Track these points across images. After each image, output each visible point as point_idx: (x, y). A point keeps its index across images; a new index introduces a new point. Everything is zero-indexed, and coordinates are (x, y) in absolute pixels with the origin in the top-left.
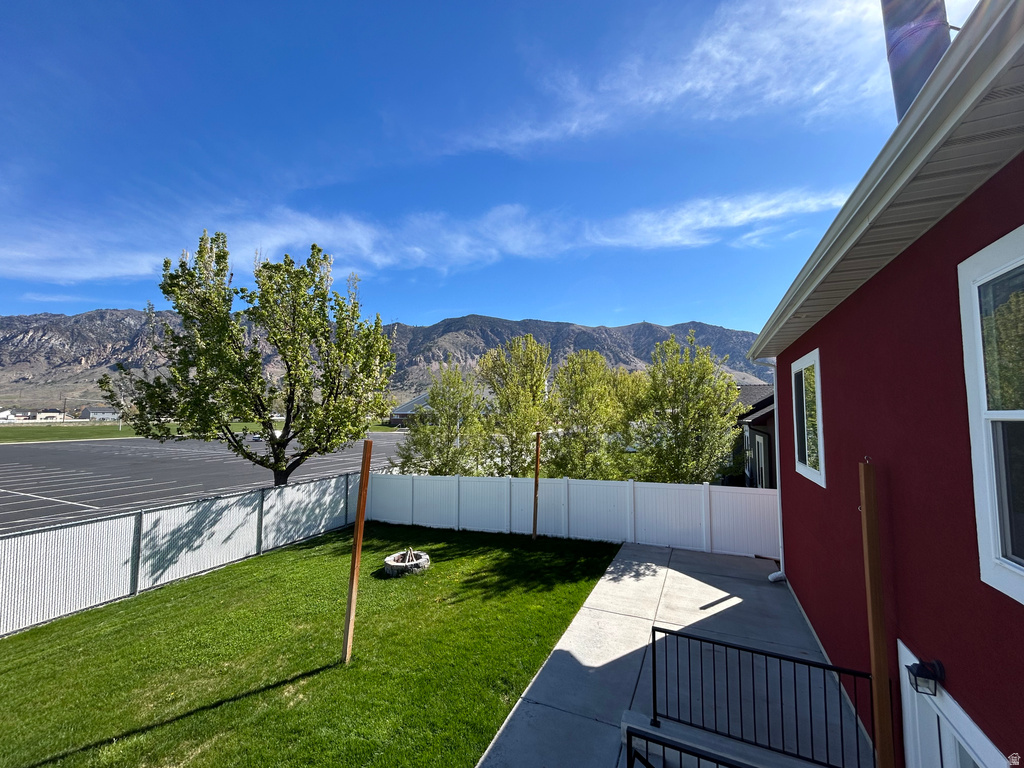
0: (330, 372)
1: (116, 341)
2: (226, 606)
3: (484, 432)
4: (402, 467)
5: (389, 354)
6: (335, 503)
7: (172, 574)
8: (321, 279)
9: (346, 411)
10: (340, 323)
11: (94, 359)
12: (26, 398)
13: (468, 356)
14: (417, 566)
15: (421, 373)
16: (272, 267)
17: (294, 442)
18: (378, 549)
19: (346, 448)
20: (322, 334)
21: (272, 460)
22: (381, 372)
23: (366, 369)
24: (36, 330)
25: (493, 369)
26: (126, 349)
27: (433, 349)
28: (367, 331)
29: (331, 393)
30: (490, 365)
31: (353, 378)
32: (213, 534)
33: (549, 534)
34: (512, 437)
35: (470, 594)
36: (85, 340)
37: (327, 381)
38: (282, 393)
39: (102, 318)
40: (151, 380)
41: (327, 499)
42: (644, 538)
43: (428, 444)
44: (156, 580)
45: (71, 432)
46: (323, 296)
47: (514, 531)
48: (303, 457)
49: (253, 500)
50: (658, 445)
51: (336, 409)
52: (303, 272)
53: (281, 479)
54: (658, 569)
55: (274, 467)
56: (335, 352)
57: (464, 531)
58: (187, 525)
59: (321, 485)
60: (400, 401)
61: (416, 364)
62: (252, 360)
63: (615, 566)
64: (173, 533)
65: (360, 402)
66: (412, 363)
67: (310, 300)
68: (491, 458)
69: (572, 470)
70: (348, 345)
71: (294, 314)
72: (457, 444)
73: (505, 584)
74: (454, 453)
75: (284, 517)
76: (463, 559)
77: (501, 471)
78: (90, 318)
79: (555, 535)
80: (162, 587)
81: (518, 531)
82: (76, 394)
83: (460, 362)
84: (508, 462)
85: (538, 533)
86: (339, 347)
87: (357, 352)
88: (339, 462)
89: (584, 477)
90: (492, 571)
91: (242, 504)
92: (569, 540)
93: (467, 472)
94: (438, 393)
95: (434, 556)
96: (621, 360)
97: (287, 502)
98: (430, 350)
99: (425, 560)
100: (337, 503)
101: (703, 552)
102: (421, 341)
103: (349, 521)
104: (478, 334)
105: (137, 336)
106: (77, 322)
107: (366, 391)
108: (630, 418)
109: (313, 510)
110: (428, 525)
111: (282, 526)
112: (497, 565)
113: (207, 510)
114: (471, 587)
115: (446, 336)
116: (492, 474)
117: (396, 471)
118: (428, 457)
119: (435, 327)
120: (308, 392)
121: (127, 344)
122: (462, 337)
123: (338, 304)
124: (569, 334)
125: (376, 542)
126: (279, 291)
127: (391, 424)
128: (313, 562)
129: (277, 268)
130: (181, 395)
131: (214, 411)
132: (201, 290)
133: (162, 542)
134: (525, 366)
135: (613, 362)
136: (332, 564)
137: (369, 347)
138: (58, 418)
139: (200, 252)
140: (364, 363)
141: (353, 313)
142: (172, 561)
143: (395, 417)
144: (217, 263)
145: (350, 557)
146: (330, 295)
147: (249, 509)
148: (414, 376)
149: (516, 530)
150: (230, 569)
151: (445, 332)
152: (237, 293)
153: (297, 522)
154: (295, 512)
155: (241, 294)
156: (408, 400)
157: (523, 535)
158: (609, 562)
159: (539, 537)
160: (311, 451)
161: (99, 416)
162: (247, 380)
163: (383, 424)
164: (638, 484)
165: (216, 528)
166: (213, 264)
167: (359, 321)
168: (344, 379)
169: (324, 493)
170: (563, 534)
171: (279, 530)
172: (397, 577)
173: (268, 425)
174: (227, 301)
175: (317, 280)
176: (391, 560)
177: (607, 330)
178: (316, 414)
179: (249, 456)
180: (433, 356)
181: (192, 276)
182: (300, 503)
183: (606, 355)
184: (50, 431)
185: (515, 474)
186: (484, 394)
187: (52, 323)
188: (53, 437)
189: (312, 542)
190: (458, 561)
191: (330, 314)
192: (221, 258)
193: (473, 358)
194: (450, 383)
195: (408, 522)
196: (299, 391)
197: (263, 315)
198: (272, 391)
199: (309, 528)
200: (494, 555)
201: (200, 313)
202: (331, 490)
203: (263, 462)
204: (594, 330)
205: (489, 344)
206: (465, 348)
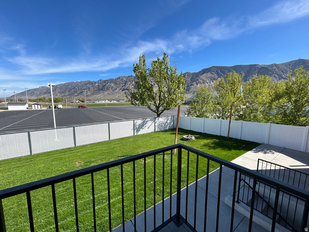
0: (169, 89)
1: (122, 84)
2: (150, 140)
3: (213, 106)
4: (188, 115)
5: (184, 83)
6: (170, 123)
7: (140, 133)
8: (167, 63)
9: (173, 99)
10: (171, 75)
11: (119, 88)
12: (109, 97)
13: (211, 81)
14: (191, 139)
15: (195, 88)
16: (155, 62)
17: (161, 107)
18: (181, 134)
19: (173, 109)
20: (167, 79)
21: (156, 111)
22: (182, 88)
23: (178, 87)
24: (109, 82)
25: (219, 85)
26: (124, 86)
27: (199, 80)
28: (179, 77)
29: (169, 94)
30: (218, 84)
31: (175, 90)
32: (146, 126)
33: (234, 137)
34: (223, 107)
35: (205, 147)
36: (117, 84)
37: (168, 91)
38: (158, 95)
39: (120, 79)
40: (133, 92)
41: (169, 121)
42: (272, 143)
43: (196, 109)
44: (137, 134)
45: (117, 105)
46: (167, 68)
47: (221, 135)
48: (163, 111)
49: (153, 120)
50: (285, 111)
51: (171, 98)
52: (162, 62)
53: (159, 115)
54: (275, 153)
55: (157, 113)
56: (170, 83)
57: (205, 133)
58: (141, 124)
59: (167, 118)
60: (188, 97)
61: (193, 85)
62: (151, 87)
63: (256, 149)
64: (139, 125)
65: (177, 97)
66: (192, 85)
67: (164, 69)
68: (216, 113)
69: (244, 118)
70: (173, 81)
71: (160, 74)
72: (204, 109)
73: (216, 147)
74: (203, 111)
75: (159, 124)
76: (204, 140)
77: (219, 117)
78: (117, 79)
79: (236, 138)
80: (138, 135)
81: (223, 135)
82: (117, 96)
83: (208, 83)
84: (221, 115)
85: (229, 137)
86: (171, 81)
87: (176, 83)
88: (171, 113)
89: (250, 121)
90: (212, 143)
91: (151, 120)
92: (241, 140)
93: (207, 117)
94: (199, 94)
95: (196, 138)
96: (282, 78)
97: (160, 121)
98: (198, 80)
99: (193, 138)
100: (171, 123)
101: (301, 152)
102: (195, 77)
103: (174, 127)
104: (215, 73)
105: (126, 82)
106: (115, 80)
107: (178, 94)
108: (273, 101)
109: (165, 124)
110: (195, 131)
111: (159, 126)
112: (214, 142)
113: (145, 121)
114: (206, 146)
115: (203, 75)
116: (215, 118)
117: (186, 116)
118: (195, 112)
119: (200, 72)
120: (164, 94)
121: (124, 84)
122: (209, 75)
123: (171, 70)
124: (255, 69)
125: (181, 133)
126: (157, 68)
127: (185, 104)
128: (166, 135)
129: (156, 62)
130: (138, 96)
131: (144, 99)
132: (140, 70)
133: (137, 127)
134: (232, 84)
135: (278, 79)
136: (171, 136)
137: (179, 81)
138: (115, 102)
139: (140, 61)
140: (178, 86)
141: (175, 72)
142: (139, 131)
143: (186, 102)
144: (143, 63)
145: (175, 135)
146: (169, 67)
147: (152, 122)
148: (192, 89)
149: (222, 135)
150: (150, 134)
151: (203, 74)
152: (147, 70)
153: (162, 126)
154: (161, 124)
155: (148, 70)
156: (190, 97)
157: (224, 137)
158: (254, 148)
159: (230, 138)
160: (165, 109)
161: (121, 101)
162: (151, 92)
163: (183, 104)
164: (273, 124)
165: (146, 125)
166: (142, 63)
167: (176, 74)
168: (173, 90)
169: (168, 120)
170: (239, 138)
171: (158, 127)
172: (186, 141)
173: (155, 103)
174: (146, 72)
175: (165, 63)
176: (185, 136)
177: (276, 65)
178: (166, 100)
179: (152, 110)
180: (199, 82)
181: (139, 67)
182: (163, 122)
183: (275, 76)
184: (114, 104)
185: (223, 119)
186: (215, 94)
187: (111, 81)
188: (115, 106)
189: (166, 131)
190: (203, 140)
191: (169, 73)
192: (144, 61)
193: (213, 82)
194: (203, 90)
195: (189, 129)
196: (162, 94)
197: (153, 75)
198: (156, 94)
199: (165, 128)
200: (214, 140)
201: (141, 76)
202: (169, 119)
203: (154, 112)
204: (269, 66)
205: (219, 76)
206: (210, 79)
